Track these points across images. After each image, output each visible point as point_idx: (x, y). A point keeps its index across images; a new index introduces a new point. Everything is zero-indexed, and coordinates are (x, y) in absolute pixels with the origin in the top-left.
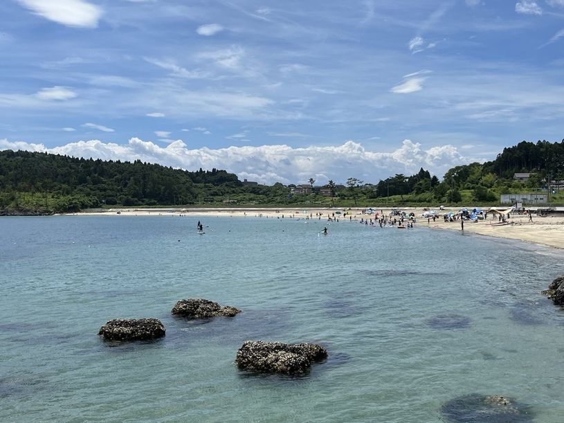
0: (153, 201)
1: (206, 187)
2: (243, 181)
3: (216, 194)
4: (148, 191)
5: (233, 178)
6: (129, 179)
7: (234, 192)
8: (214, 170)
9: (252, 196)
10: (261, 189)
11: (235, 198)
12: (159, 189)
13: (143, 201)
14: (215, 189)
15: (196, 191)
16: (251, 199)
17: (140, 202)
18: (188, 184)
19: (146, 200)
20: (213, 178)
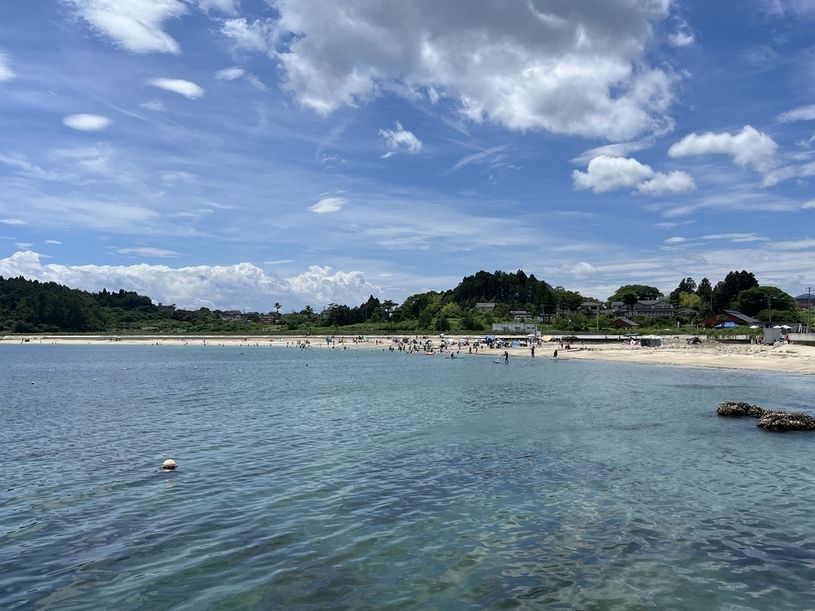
0: (54, 327)
1: (115, 311)
2: (157, 305)
3: (129, 320)
4: (47, 314)
5: (146, 301)
6: (18, 300)
7: (150, 318)
8: (121, 291)
9: (175, 322)
10: (184, 315)
11: (154, 324)
12: (62, 312)
13: (40, 327)
14: (128, 314)
15: (105, 315)
16: (174, 326)
17: (36, 328)
18: (96, 308)
19: (45, 326)
20: (121, 301)
